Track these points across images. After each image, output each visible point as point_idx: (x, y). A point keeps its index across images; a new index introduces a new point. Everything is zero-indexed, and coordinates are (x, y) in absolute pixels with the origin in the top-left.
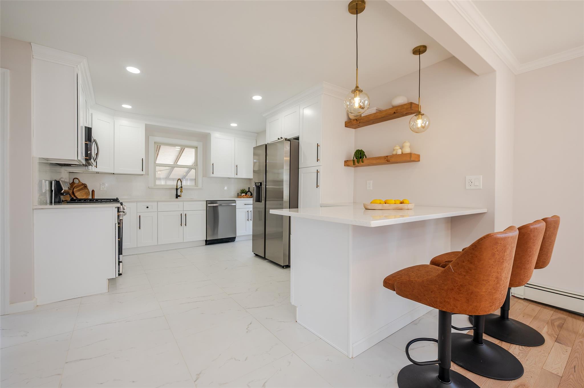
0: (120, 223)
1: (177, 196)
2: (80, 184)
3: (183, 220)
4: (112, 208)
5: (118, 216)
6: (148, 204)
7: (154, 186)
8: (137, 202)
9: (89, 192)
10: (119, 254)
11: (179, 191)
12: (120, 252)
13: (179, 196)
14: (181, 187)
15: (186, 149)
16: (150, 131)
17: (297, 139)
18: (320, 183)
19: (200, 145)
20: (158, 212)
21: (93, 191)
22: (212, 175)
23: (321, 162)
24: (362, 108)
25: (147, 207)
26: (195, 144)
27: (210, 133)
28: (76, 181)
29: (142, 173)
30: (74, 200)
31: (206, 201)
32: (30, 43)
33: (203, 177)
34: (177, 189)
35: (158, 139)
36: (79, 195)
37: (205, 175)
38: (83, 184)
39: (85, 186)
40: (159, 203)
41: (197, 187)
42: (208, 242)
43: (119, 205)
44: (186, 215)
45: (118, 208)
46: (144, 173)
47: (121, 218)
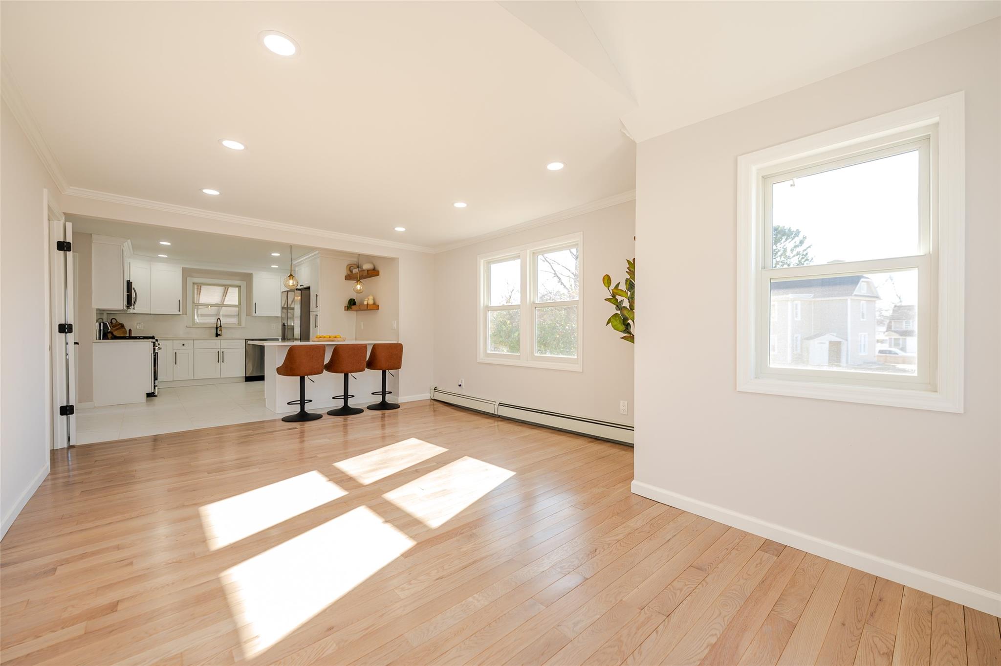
0: (156, 356)
1: (217, 335)
2: (117, 323)
3: (220, 357)
4: (148, 344)
5: (154, 349)
6: (183, 342)
7: (193, 325)
8: (173, 340)
9: (126, 331)
10: (154, 380)
11: (219, 329)
12: (156, 378)
13: (219, 335)
14: (221, 326)
15: (230, 289)
16: (187, 273)
17: (309, 288)
18: (318, 324)
19: (243, 284)
20: (194, 349)
21: (130, 330)
22: (254, 314)
23: (318, 309)
24: (293, 285)
25: (183, 345)
26: (238, 283)
27: (252, 274)
28: (114, 321)
29: (179, 313)
30: (115, 338)
31: (246, 339)
32: (91, 234)
33: (247, 315)
34: (217, 328)
35: (196, 280)
36: (116, 333)
37: (249, 314)
38: (120, 324)
39: (122, 326)
40: (195, 341)
41: (240, 325)
42: (248, 379)
43: (154, 340)
44: (223, 352)
45: (154, 343)
46: (181, 313)
47: (156, 352)
